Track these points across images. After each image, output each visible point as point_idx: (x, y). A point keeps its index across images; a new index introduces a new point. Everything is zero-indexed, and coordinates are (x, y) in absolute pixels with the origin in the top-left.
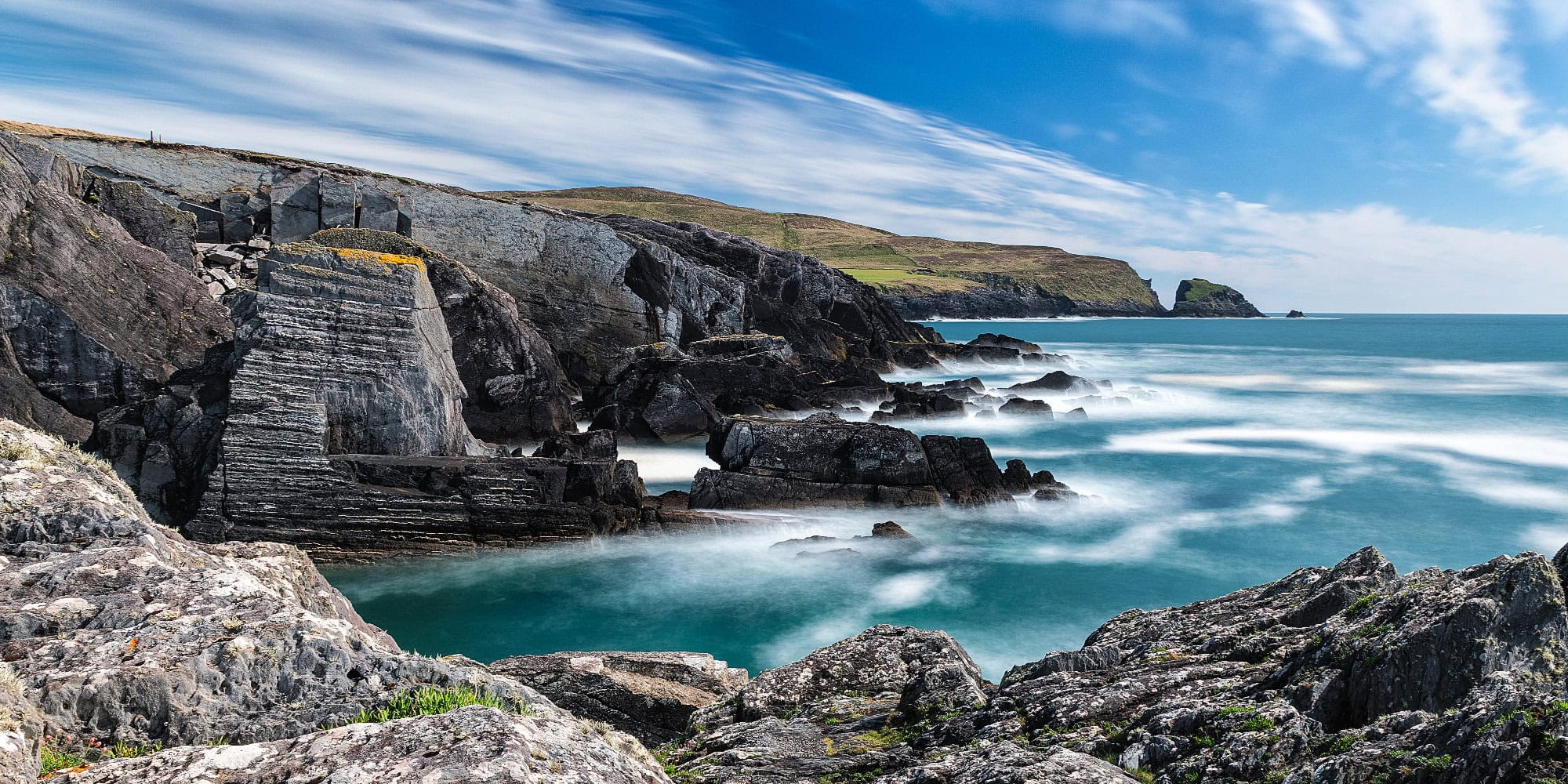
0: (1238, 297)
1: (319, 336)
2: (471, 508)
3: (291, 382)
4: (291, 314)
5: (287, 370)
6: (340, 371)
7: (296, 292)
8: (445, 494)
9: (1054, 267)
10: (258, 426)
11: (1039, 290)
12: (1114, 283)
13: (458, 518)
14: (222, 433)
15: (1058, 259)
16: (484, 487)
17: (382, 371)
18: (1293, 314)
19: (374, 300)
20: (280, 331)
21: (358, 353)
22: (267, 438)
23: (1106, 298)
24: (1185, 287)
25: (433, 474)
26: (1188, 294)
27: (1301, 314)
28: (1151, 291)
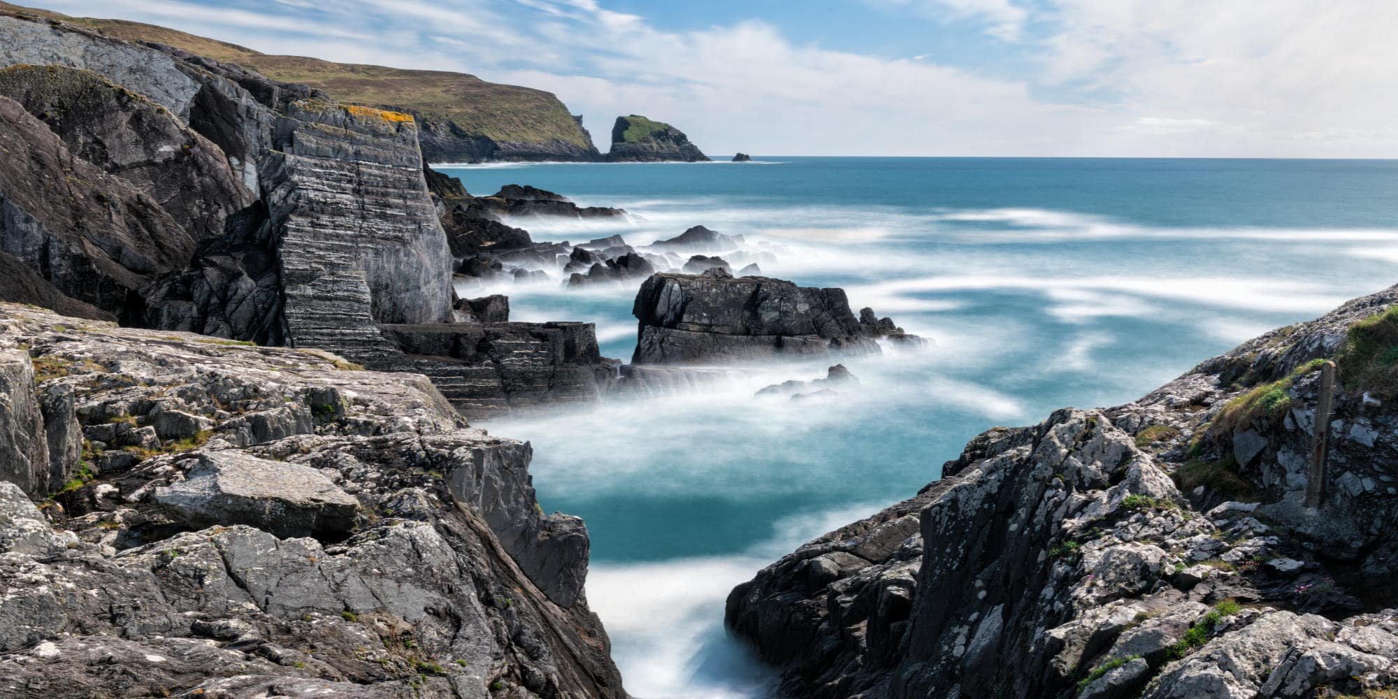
0: (680, 138)
1: (347, 199)
2: (501, 372)
3: (332, 249)
4: (318, 176)
5: (327, 237)
6: (372, 237)
7: (318, 154)
8: (478, 360)
9: (469, 99)
10: (315, 297)
11: (454, 129)
12: (541, 120)
13: (494, 383)
14: (283, 304)
15: (470, 89)
16: (508, 351)
17: (407, 236)
18: (740, 157)
19: (386, 161)
20: (312, 195)
21: (384, 217)
22: (323, 309)
23: (534, 139)
24: (622, 125)
25: (462, 340)
26: (626, 134)
27: (747, 158)
28: (583, 130)
